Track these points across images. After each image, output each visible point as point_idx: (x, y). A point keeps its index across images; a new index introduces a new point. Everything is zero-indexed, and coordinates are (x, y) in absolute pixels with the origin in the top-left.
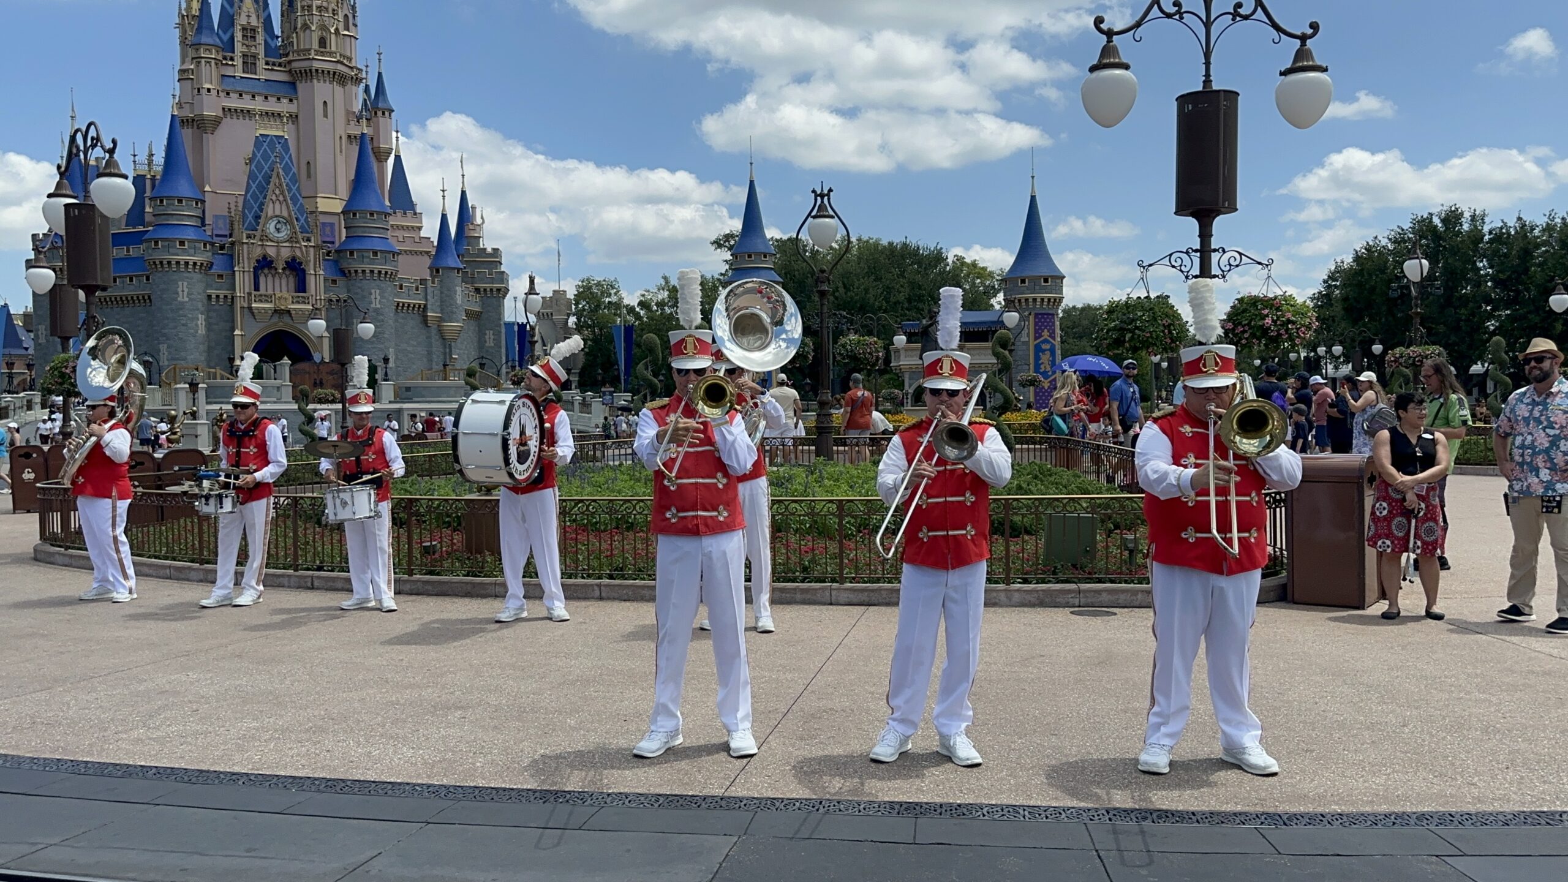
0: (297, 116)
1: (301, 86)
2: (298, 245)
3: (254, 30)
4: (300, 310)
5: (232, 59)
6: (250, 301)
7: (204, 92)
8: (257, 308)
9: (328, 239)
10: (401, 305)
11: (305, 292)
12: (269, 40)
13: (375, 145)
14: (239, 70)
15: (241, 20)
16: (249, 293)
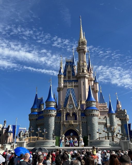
0: (78, 86)
1: (79, 80)
3: (70, 72)
4: (75, 124)
5: (66, 77)
6: (64, 122)
7: (60, 83)
8: (65, 124)
9: (82, 108)
10: (100, 122)
11: (76, 120)
12: (73, 73)
13: (95, 90)
14: (67, 79)
15: (68, 70)
16: (64, 121)
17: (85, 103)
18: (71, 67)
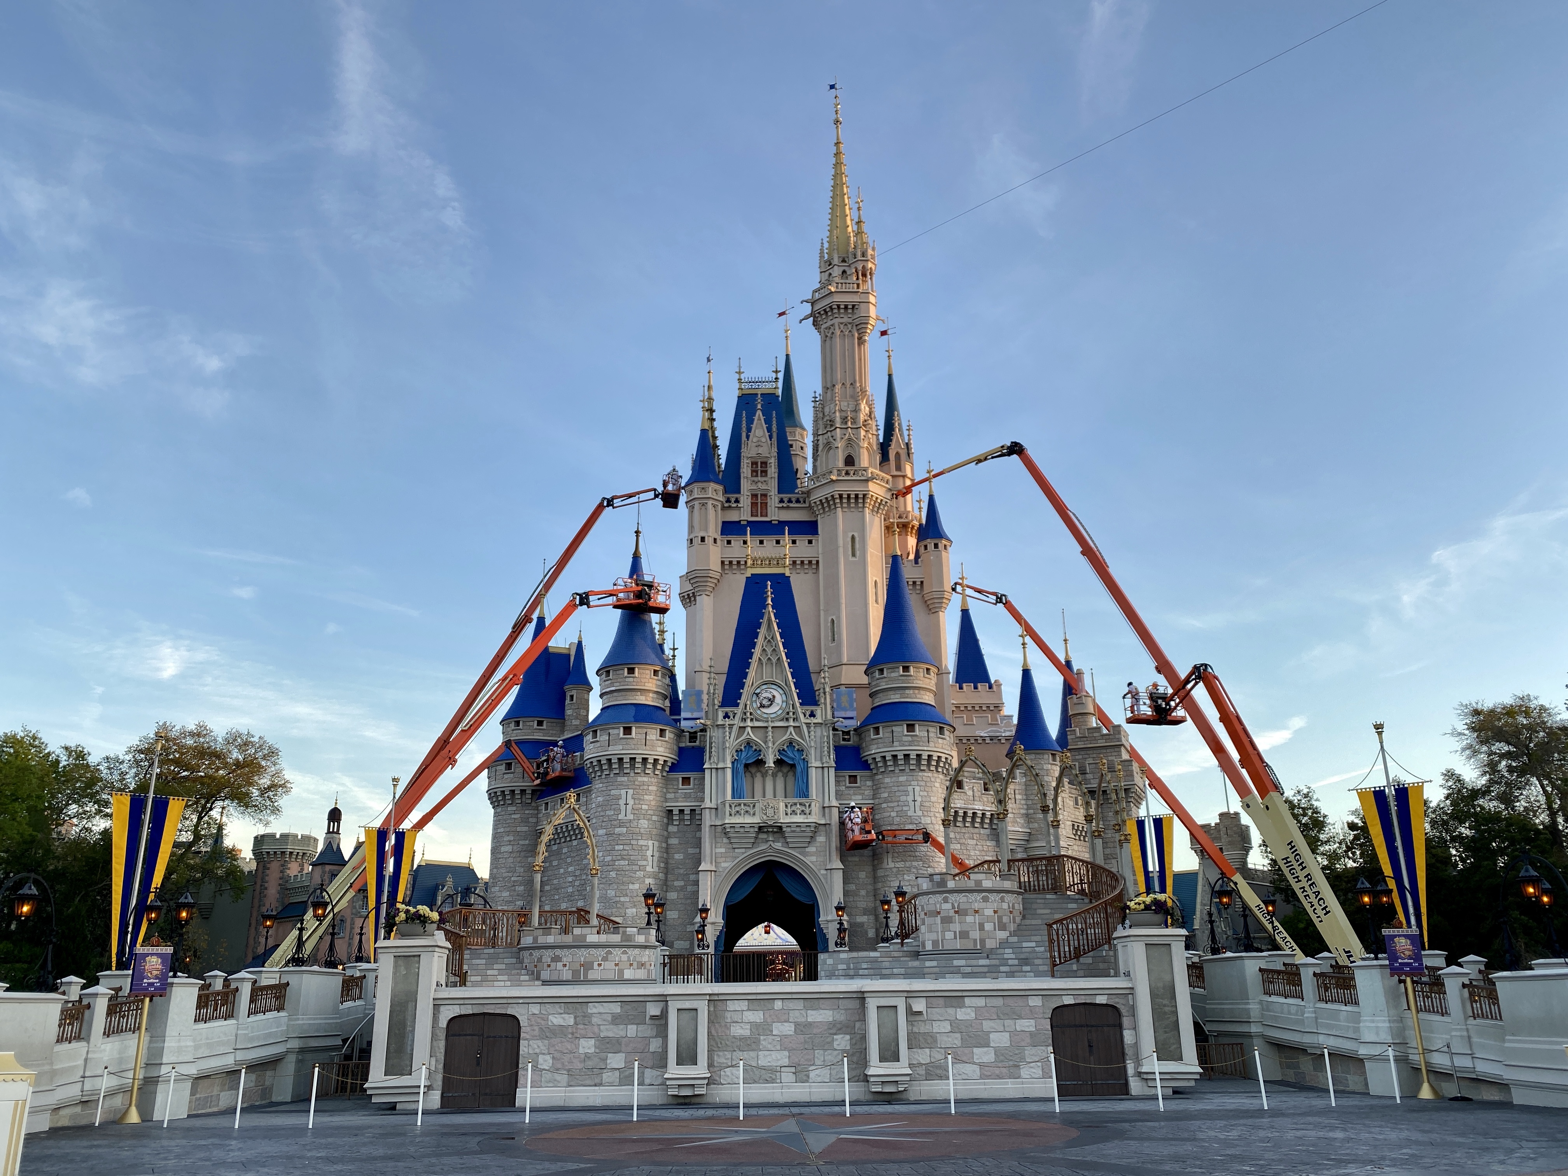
0: (818, 562)
1: (823, 524)
2: (797, 724)
3: (764, 464)
4: (798, 825)
5: (737, 501)
7: (697, 541)
8: (733, 826)
9: (846, 715)
10: (961, 813)
11: (807, 796)
12: (785, 473)
13: (926, 589)
14: (743, 514)
15: (749, 452)
16: (724, 803)
17: (865, 680)
18: (769, 430)
